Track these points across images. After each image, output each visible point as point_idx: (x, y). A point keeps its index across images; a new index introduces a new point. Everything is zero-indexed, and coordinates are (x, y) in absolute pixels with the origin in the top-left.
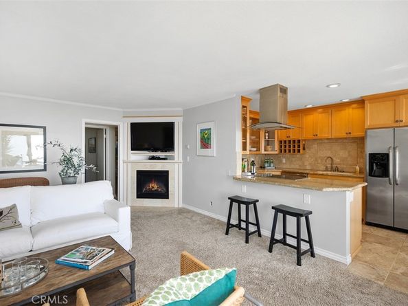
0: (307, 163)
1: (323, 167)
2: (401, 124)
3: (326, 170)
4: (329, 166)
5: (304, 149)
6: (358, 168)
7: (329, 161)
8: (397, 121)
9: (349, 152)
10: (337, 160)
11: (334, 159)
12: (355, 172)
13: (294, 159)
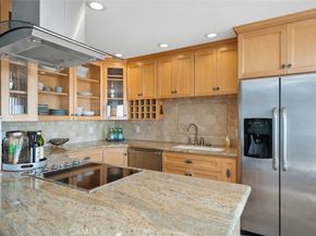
0: (166, 133)
1: (185, 139)
2: (289, 71)
3: (189, 143)
4: (193, 137)
5: (162, 113)
6: (228, 140)
7: (192, 130)
8: (283, 67)
9: (217, 117)
10: (202, 129)
11: (199, 127)
12: (224, 146)
13: (150, 128)
